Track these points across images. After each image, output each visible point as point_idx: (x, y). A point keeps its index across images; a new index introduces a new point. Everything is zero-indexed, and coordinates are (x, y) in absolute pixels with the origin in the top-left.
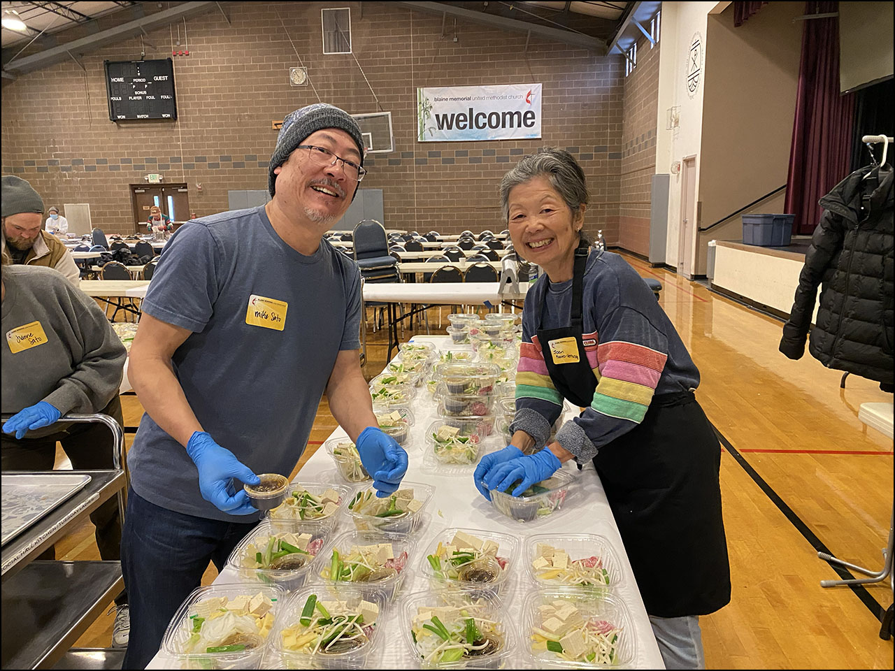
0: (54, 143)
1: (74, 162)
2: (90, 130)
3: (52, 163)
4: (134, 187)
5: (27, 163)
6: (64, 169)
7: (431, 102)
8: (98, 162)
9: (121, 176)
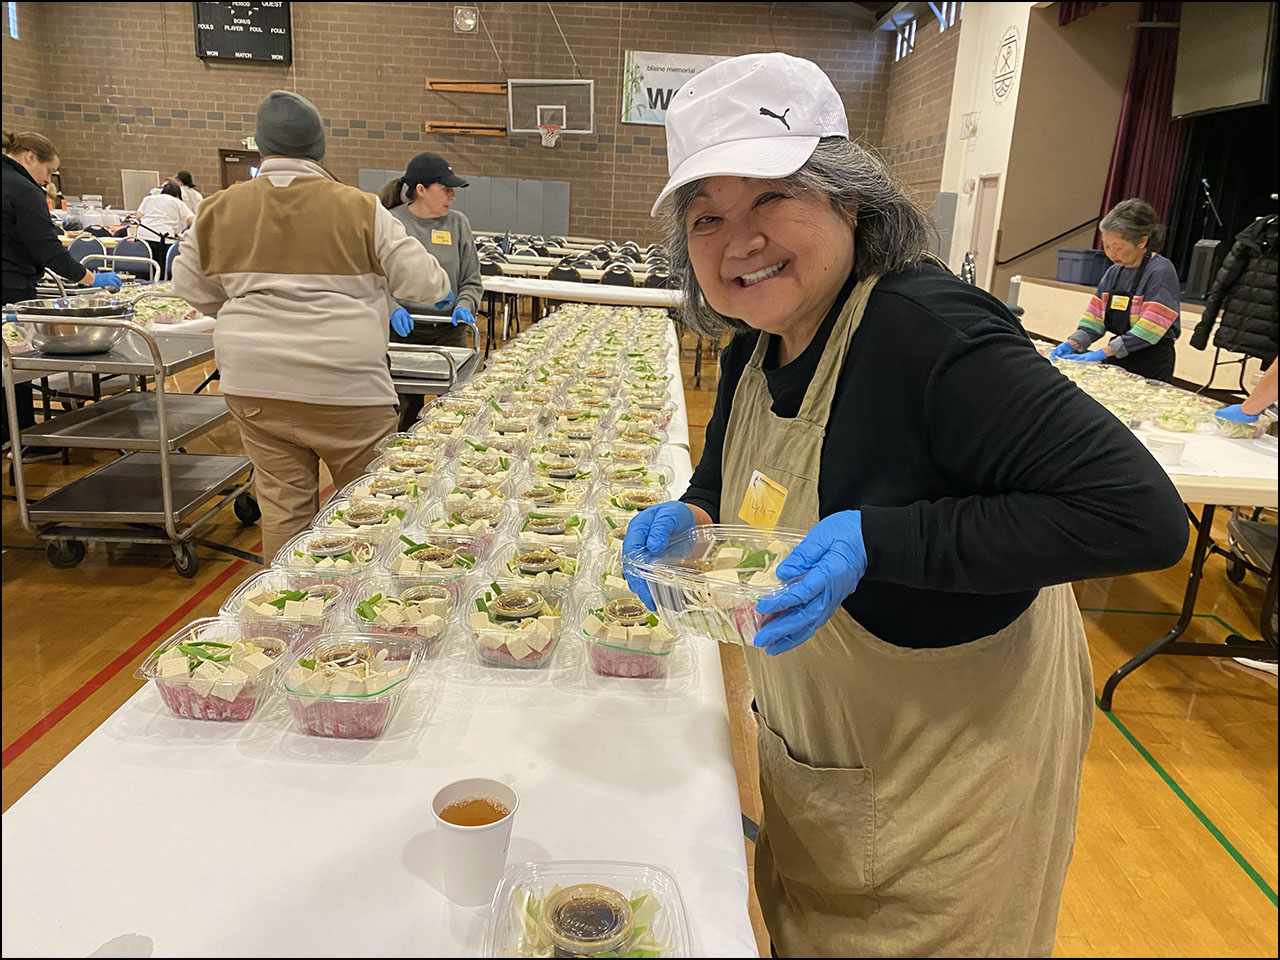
0: (111, 81)
1: (140, 112)
2: (164, 67)
3: (106, 109)
4: (224, 153)
5: (69, 107)
6: (123, 120)
7: (643, 70)
8: (175, 113)
9: (207, 137)
